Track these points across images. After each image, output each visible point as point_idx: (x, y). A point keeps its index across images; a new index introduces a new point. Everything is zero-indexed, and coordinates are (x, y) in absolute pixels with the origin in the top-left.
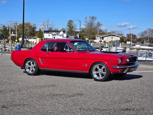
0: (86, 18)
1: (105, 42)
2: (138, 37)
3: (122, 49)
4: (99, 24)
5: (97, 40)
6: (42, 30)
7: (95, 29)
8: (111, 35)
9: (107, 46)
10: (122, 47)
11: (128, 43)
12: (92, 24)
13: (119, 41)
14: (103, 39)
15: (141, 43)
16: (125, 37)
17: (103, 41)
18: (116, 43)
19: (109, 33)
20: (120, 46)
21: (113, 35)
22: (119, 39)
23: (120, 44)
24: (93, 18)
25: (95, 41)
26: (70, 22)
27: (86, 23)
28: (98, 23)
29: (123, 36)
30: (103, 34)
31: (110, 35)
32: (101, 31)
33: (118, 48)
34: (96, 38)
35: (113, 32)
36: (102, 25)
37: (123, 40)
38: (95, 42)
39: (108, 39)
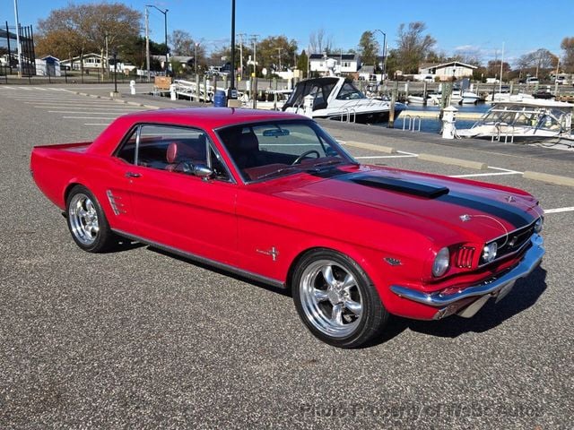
0: (402, 26)
1: (437, 79)
2: (513, 68)
3: (475, 96)
4: (429, 41)
5: (422, 76)
6: (307, 53)
7: (421, 50)
8: (452, 65)
9: (440, 90)
10: (474, 93)
11: (490, 81)
12: (413, 40)
13: (470, 77)
14: (434, 73)
15: (520, 82)
16: (484, 68)
17: (434, 76)
18: (461, 83)
19: (450, 59)
20: (472, 90)
21: (458, 65)
22: (469, 72)
23: (472, 86)
24: (417, 26)
25: (416, 77)
26: (367, 36)
27: (399, 38)
28: (428, 37)
29: (479, 67)
30: (435, 61)
31: (451, 63)
32: (432, 54)
33: (465, 94)
34: (420, 70)
35: (458, 58)
36: (435, 42)
37: (478, 76)
38: (416, 80)
39: (445, 73)
